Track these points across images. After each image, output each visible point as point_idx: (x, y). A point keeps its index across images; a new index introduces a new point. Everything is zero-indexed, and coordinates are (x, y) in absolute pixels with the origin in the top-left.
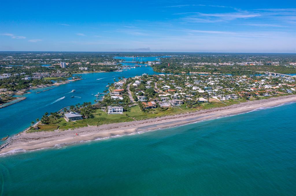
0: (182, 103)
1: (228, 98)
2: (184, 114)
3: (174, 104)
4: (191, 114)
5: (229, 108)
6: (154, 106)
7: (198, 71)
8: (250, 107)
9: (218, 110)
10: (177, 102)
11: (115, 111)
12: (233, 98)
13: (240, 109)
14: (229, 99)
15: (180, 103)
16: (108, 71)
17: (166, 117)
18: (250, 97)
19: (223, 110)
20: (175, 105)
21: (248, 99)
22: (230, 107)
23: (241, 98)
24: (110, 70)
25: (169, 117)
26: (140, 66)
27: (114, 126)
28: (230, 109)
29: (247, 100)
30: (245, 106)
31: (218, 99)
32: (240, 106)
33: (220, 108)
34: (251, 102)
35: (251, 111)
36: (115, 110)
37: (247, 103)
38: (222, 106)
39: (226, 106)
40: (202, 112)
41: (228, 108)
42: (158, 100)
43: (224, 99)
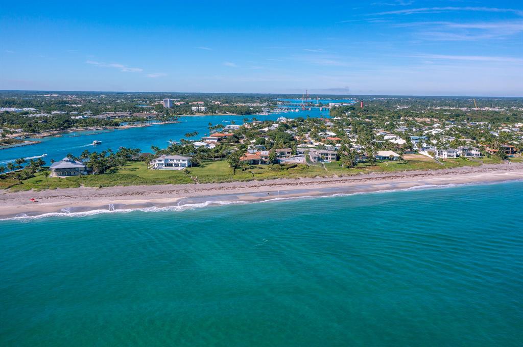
0: (335, 157)
1: (455, 154)
2: (324, 177)
3: (315, 158)
4: (344, 178)
5: (448, 173)
6: (264, 159)
7: (420, 116)
8: (507, 174)
9: (417, 175)
10: (324, 154)
11: (171, 165)
12: (469, 155)
13: (478, 176)
14: (458, 156)
15: (330, 156)
16: (241, 113)
17: (278, 181)
18: (514, 155)
19: (430, 176)
20: (316, 160)
21: (506, 158)
22: (451, 171)
23: (489, 157)
24: (246, 113)
25: (285, 181)
26: (310, 109)
27: (137, 190)
28: (449, 175)
29: (502, 161)
30: (494, 172)
31: (430, 156)
32: (481, 171)
33: (425, 172)
34: (513, 164)
35: (504, 180)
36: (170, 162)
37: (501, 165)
38: (430, 168)
39: (442, 168)
40: (372, 177)
41: (446, 172)
42: (288, 153)
43: (445, 155)
